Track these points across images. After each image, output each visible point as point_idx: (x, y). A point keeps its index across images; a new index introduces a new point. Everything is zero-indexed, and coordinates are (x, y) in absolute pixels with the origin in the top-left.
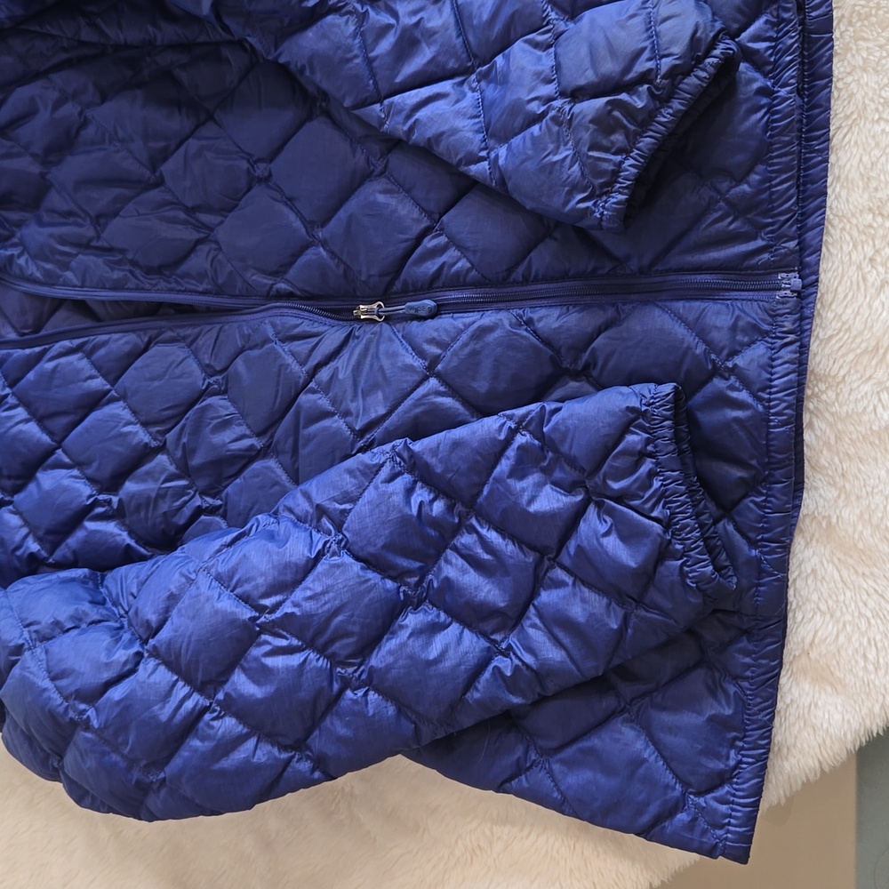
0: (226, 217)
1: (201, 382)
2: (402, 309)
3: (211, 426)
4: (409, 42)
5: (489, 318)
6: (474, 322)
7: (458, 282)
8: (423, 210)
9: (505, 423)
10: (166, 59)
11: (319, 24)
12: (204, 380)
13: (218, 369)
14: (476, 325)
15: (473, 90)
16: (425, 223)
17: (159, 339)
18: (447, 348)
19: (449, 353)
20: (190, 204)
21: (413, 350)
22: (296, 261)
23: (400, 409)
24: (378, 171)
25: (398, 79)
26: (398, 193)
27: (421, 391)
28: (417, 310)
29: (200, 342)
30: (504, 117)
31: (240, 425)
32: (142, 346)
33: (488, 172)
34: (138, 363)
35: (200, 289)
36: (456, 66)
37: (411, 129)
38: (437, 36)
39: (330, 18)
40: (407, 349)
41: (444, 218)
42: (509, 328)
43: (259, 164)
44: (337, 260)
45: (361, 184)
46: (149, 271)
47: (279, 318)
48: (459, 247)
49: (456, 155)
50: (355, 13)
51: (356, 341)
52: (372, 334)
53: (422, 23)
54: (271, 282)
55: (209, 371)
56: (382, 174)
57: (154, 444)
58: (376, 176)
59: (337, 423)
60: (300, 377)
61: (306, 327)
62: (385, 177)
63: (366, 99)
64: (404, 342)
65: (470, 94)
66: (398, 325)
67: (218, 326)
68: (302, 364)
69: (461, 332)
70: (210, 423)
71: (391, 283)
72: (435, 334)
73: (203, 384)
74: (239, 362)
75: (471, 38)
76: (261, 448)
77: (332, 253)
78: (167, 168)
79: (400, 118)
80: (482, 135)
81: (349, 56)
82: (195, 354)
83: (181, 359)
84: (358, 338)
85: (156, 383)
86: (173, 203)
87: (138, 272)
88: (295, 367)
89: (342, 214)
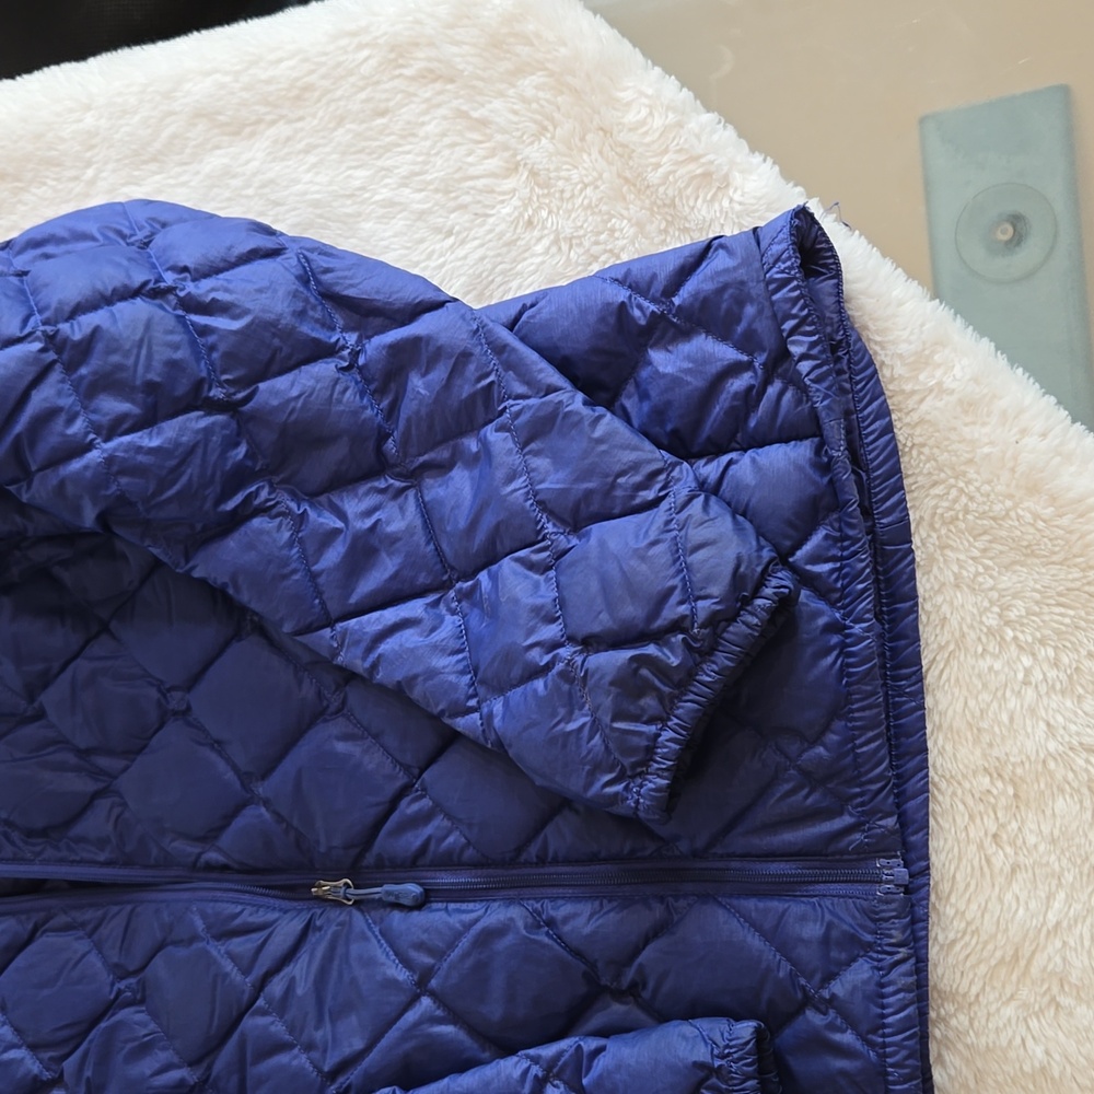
0: (133, 760)
1: (108, 989)
2: (377, 892)
3: (124, 1052)
4: (364, 550)
5: (496, 914)
6: (477, 921)
7: (449, 862)
8: (396, 761)
9: (529, 1068)
10: (41, 554)
11: (243, 529)
12: (113, 984)
13: (131, 969)
14: (479, 926)
15: (453, 612)
16: (402, 780)
17: (47, 926)
18: (442, 957)
19: (445, 965)
20: (82, 746)
21: (396, 954)
22: (229, 824)
23: (384, 1042)
24: (332, 708)
25: (353, 600)
26: (362, 738)
27: (411, 1016)
28: (397, 897)
29: (104, 931)
30: (496, 664)
31: (164, 1049)
32: (26, 937)
33: (481, 729)
34: (20, 961)
35: (102, 857)
36: (429, 582)
37: (374, 666)
38: (398, 545)
39: (256, 522)
40: (387, 954)
41: (424, 775)
42: (524, 932)
43: (173, 693)
44: (284, 825)
45: (311, 724)
46: (30, 833)
47: (212, 904)
48: (448, 816)
49: (437, 705)
50: (289, 514)
51: (318, 934)
52: (338, 925)
53: (379, 527)
54: (197, 850)
55: (120, 972)
56: (338, 711)
57: (47, 1075)
58: (332, 714)
59: (296, 1060)
60: (244, 991)
61: (250, 917)
62: (343, 715)
63: (311, 624)
64: (383, 941)
65: (449, 618)
66: (373, 913)
67: (129, 908)
68: (246, 972)
69: (458, 935)
70: (122, 1049)
71: (361, 856)
72: (425, 937)
73: (111, 992)
74: (158, 961)
75: (445, 546)
76: (196, 1083)
77: (276, 814)
78: (49, 698)
79: (359, 651)
80: (469, 676)
81: (286, 571)
82: (99, 947)
83: (79, 955)
84: (320, 929)
85: (46, 992)
86: (59, 742)
87: (15, 836)
88: (236, 976)
89: (288, 766)
